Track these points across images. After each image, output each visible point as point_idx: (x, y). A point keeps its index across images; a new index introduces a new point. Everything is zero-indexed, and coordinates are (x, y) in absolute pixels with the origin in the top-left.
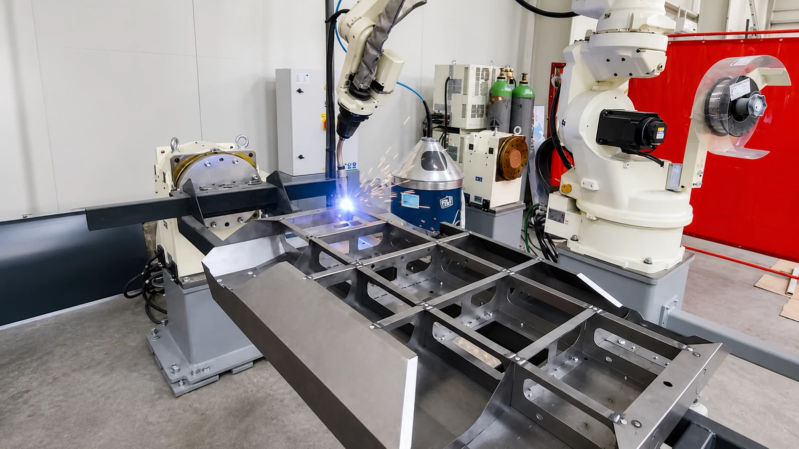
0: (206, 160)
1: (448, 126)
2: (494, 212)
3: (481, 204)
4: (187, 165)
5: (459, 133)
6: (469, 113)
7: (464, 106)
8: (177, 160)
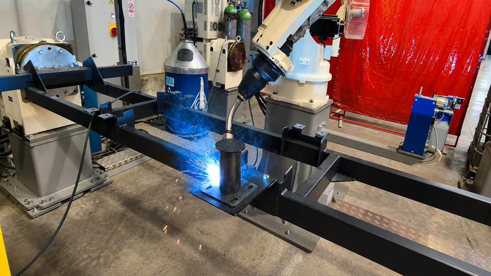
0: (38, 49)
1: (196, 36)
2: (228, 92)
3: (220, 87)
4: (25, 51)
5: (203, 42)
6: (209, 28)
7: (205, 23)
8: (17, 48)
